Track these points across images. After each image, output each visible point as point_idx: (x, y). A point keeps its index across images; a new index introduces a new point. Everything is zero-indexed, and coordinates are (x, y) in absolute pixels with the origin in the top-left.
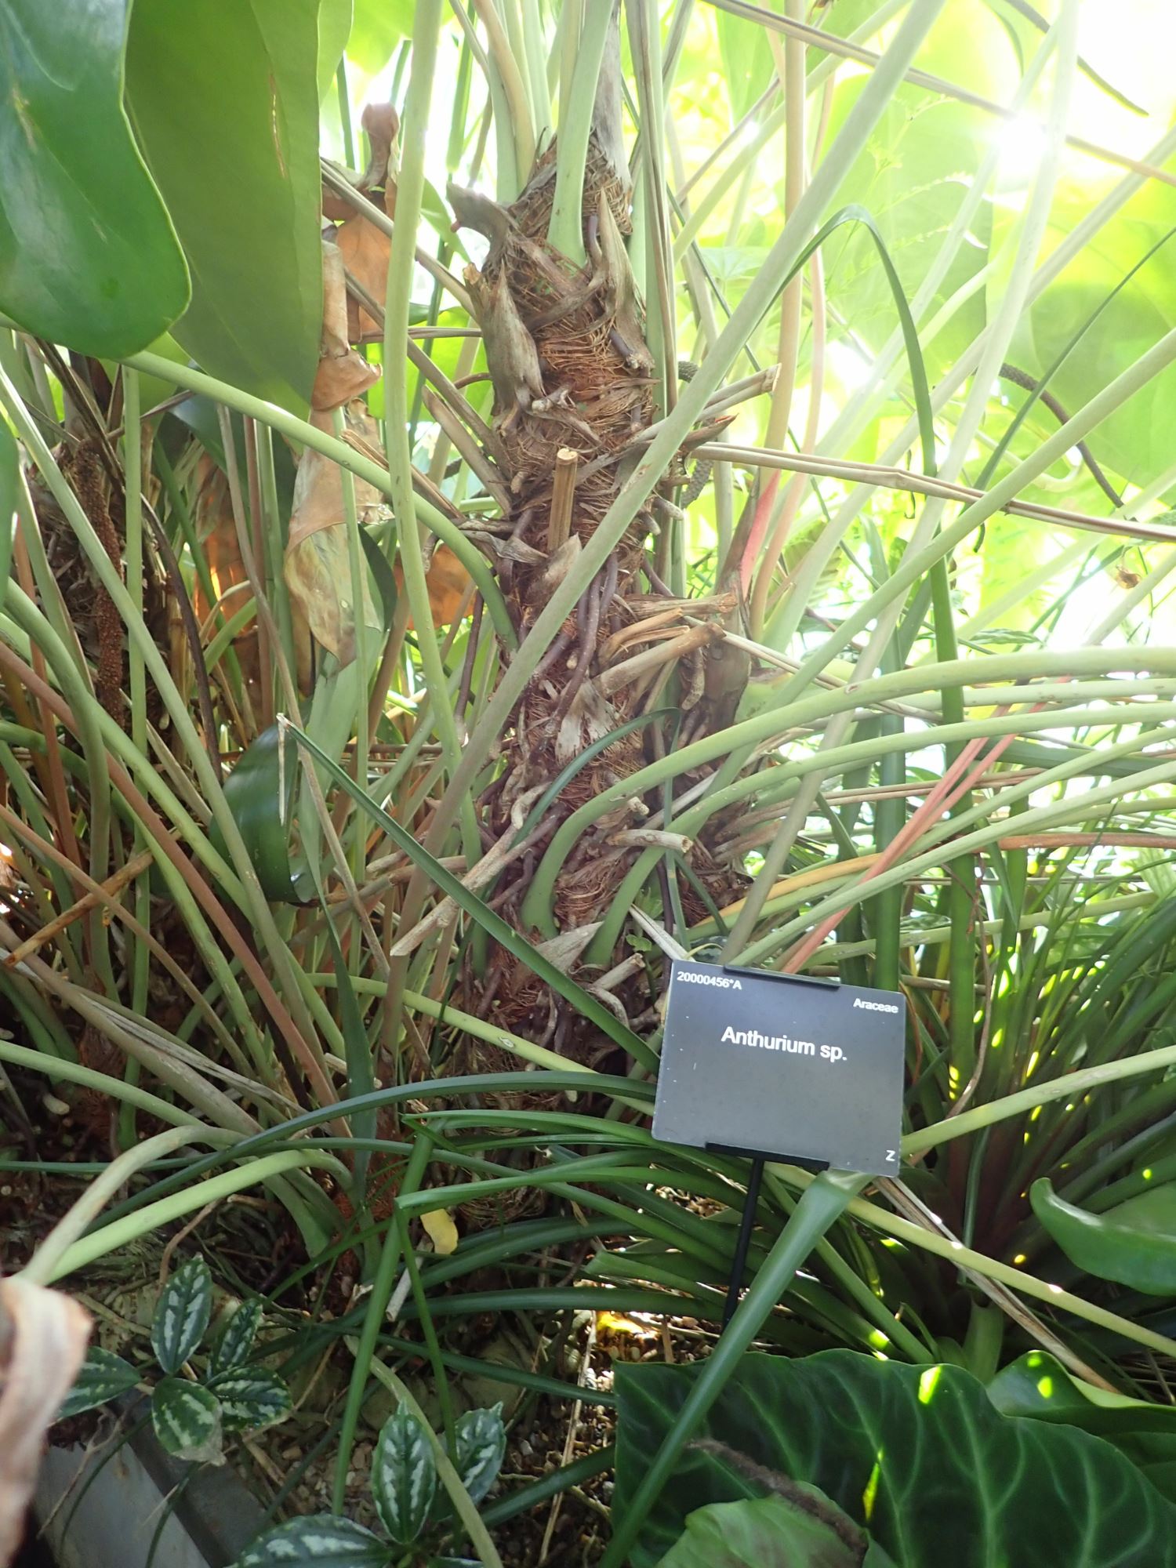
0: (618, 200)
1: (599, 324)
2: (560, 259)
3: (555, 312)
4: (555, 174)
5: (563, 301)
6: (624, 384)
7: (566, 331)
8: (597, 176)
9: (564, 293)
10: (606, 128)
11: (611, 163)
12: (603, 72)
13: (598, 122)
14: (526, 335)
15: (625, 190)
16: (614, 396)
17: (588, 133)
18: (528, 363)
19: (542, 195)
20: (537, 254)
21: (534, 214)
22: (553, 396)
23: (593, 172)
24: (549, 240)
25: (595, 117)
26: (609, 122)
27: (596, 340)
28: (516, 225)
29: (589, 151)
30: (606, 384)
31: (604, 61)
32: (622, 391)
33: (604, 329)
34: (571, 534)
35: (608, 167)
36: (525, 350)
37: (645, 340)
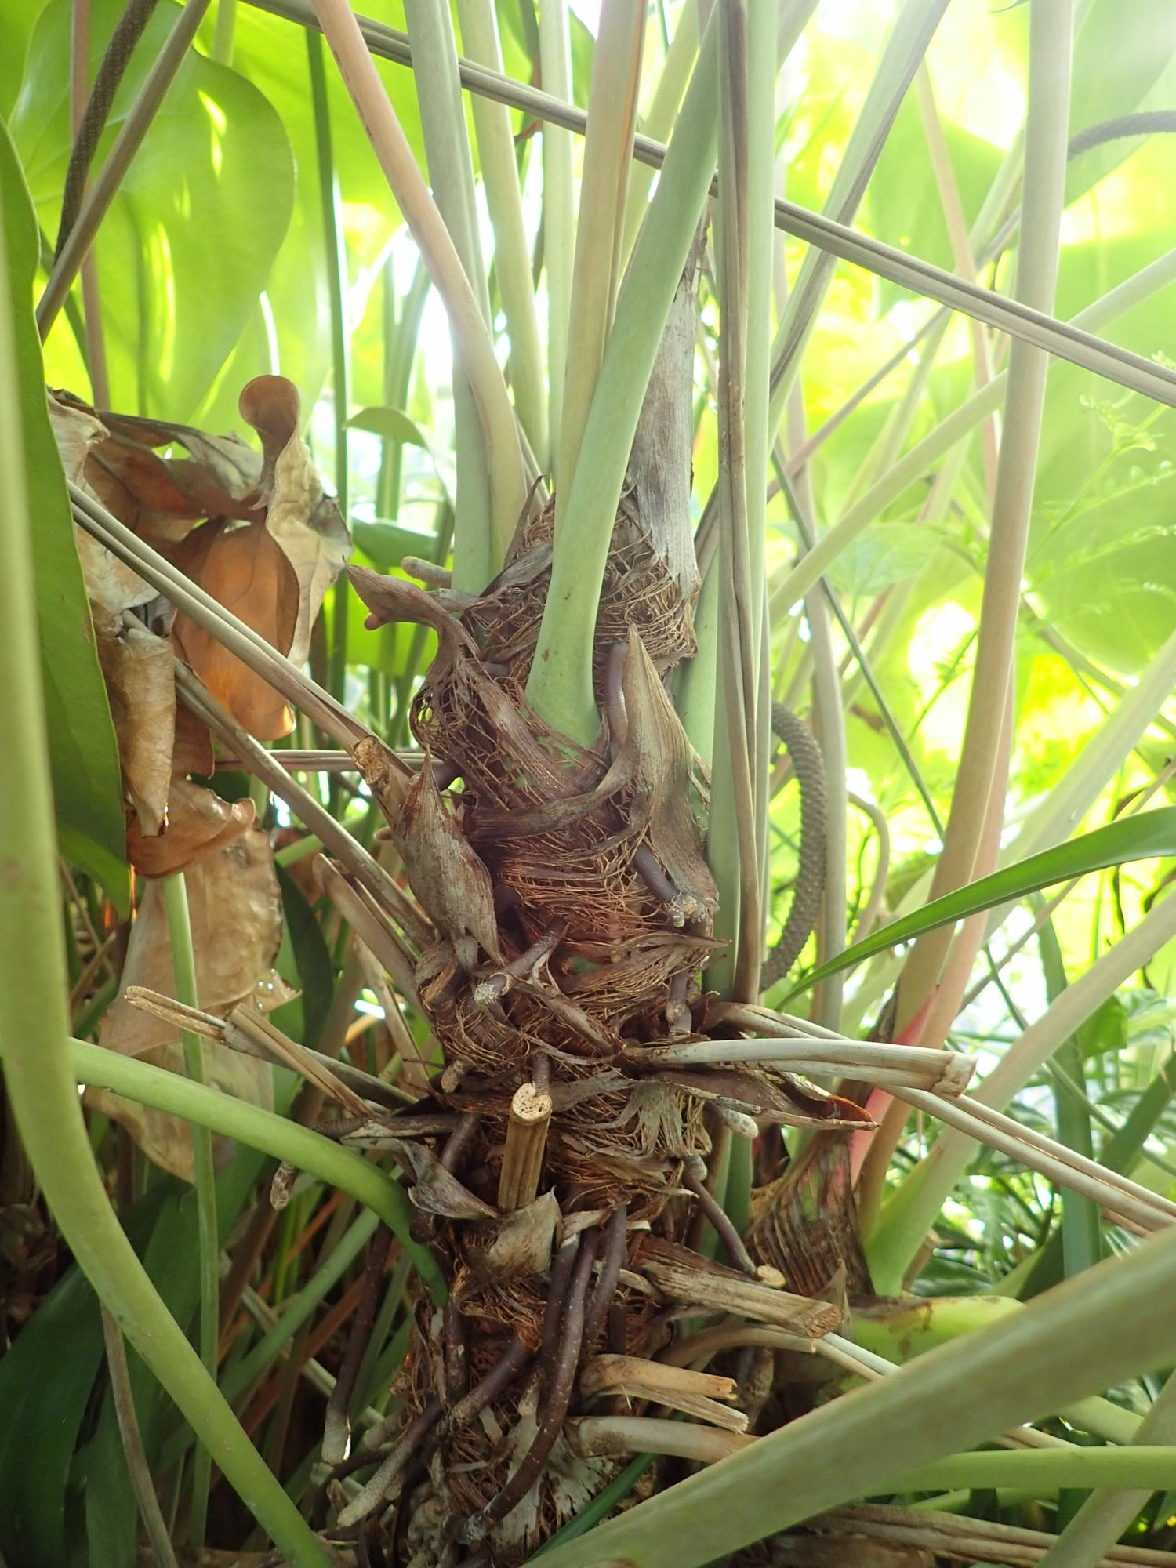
0: (671, 613)
1: (613, 842)
2: (547, 735)
3: (530, 821)
4: (549, 569)
5: (547, 808)
6: (658, 942)
7: (552, 851)
8: (631, 576)
9: (550, 795)
10: (656, 487)
11: (659, 555)
12: (656, 383)
13: (640, 476)
14: (473, 863)
15: (686, 593)
16: (638, 965)
17: (619, 494)
18: (474, 909)
19: (526, 598)
20: (504, 716)
21: (511, 629)
22: (518, 967)
23: (623, 571)
24: (530, 693)
25: (633, 465)
26: (662, 475)
27: (611, 867)
28: (474, 648)
29: (619, 527)
30: (624, 939)
31: (659, 362)
32: (654, 953)
33: (625, 848)
34: (540, 1193)
35: (653, 562)
36: (469, 888)
37: (704, 852)
